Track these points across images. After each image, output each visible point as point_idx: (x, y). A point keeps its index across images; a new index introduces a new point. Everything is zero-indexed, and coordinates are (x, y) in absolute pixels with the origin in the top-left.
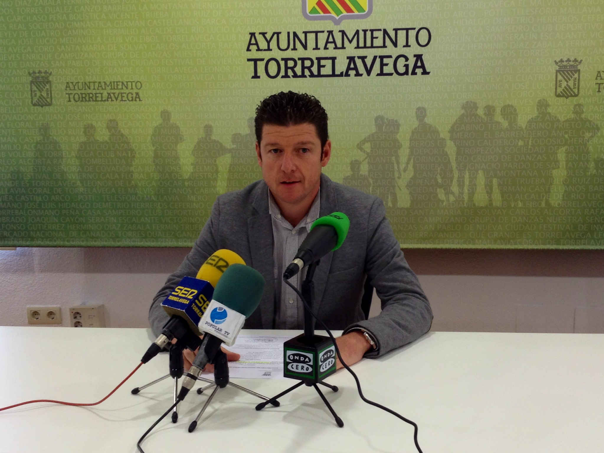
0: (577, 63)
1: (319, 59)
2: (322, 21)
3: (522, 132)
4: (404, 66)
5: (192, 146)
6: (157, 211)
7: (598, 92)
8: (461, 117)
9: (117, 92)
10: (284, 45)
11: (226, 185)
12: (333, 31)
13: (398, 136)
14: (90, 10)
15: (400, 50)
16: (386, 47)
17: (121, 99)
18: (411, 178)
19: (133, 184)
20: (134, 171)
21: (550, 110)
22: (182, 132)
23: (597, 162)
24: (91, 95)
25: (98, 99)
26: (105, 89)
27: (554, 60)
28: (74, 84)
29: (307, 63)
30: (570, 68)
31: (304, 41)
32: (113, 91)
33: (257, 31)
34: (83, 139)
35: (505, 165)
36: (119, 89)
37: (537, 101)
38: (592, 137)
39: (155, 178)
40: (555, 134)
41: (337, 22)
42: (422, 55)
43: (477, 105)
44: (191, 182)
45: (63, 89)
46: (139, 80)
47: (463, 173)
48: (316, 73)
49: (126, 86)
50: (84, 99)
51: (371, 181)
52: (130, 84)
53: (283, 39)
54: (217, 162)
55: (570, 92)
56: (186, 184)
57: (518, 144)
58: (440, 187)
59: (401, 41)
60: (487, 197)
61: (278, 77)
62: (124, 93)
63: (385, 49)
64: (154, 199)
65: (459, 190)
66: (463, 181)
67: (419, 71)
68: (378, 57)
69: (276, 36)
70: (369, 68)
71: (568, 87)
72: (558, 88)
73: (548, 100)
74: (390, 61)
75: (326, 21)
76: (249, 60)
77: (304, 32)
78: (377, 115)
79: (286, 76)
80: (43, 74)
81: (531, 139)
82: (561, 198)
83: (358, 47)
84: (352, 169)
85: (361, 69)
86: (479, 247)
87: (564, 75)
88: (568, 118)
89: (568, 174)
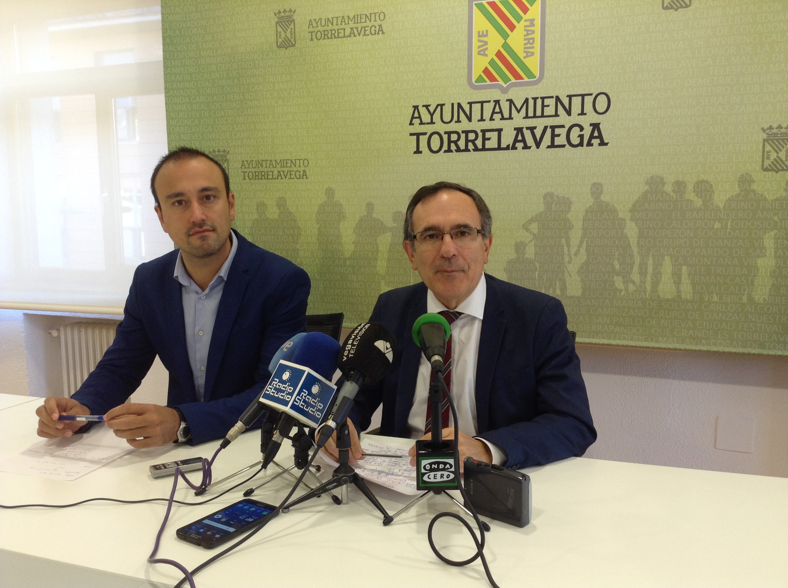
1: (484, 132)
2: (488, 90)
3: (719, 213)
4: (578, 137)
8: (645, 195)
9: (286, 170)
10: (447, 118)
11: (386, 265)
12: (499, 100)
13: (569, 216)
14: (264, 88)
15: (575, 119)
16: (558, 116)
17: (289, 177)
18: (583, 263)
20: (300, 249)
21: (754, 187)
22: (344, 210)
24: (263, 173)
25: (270, 177)
26: (276, 167)
27: (761, 127)
28: (249, 162)
29: (472, 136)
30: (781, 136)
31: (468, 113)
32: (282, 169)
33: (420, 104)
34: (256, 216)
35: (698, 250)
36: (288, 167)
37: (738, 177)
39: (319, 256)
41: (505, 91)
42: (600, 124)
43: (664, 180)
44: (352, 261)
45: (239, 167)
46: (306, 158)
47: (646, 259)
48: (480, 146)
49: (295, 164)
50: (257, 178)
51: (537, 265)
52: (298, 162)
53: (447, 111)
54: (378, 240)
56: (348, 262)
57: (713, 227)
58: (618, 275)
59: (576, 108)
60: (674, 287)
61: (441, 152)
62: (292, 171)
63: (556, 118)
64: (317, 277)
65: (640, 279)
66: (646, 269)
67: (596, 142)
68: (549, 127)
69: (439, 108)
70: (538, 140)
71: (778, 160)
72: (765, 160)
73: (752, 174)
74: (562, 132)
75: (492, 90)
76: (411, 134)
77: (468, 103)
78: (546, 192)
79: (449, 150)
80: (222, 152)
81: (730, 221)
82: (767, 293)
83: (527, 117)
84: (517, 251)
85: (530, 141)
86: (663, 346)
87: (773, 145)
88: (778, 196)
89: (777, 264)
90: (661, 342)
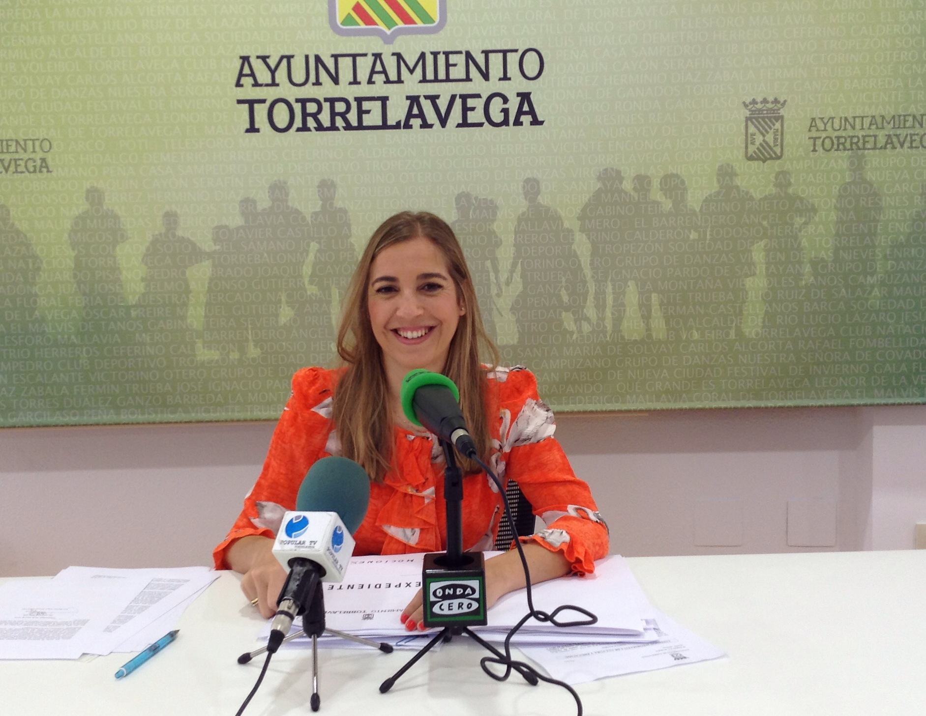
0: (779, 105)
1: (359, 100)
2: (362, 38)
3: (694, 218)
4: (501, 112)
5: (143, 249)
6: (80, 362)
7: (813, 151)
8: (597, 194)
9: (7, 157)
10: (300, 77)
11: (204, 314)
12: (381, 54)
13: (495, 226)
15: (494, 85)
16: (471, 80)
17: (14, 170)
18: (518, 296)
19: (36, 315)
20: (39, 293)
21: (738, 181)
23: (814, 263)
27: (743, 101)
29: (340, 107)
30: (767, 113)
31: (333, 71)
33: (252, 54)
35: (670, 271)
36: (10, 153)
37: (717, 167)
38: (806, 223)
39: (77, 305)
40: (747, 221)
41: (388, 40)
42: (529, 94)
43: (622, 174)
44: (141, 311)
46: (47, 138)
47: (604, 285)
48: (354, 123)
49: (23, 146)
52: (30, 143)
53: (298, 67)
54: (187, 275)
55: (769, 154)
56: (133, 313)
57: (688, 237)
58: (567, 310)
59: (496, 70)
60: (642, 324)
61: (291, 130)
62: (19, 159)
63: (470, 83)
64: (75, 341)
65: (597, 314)
66: (604, 301)
67: (526, 119)
68: (458, 97)
69: (285, 61)
70: (443, 115)
71: (765, 145)
72: (750, 146)
73: (734, 164)
74: (479, 104)
75: (369, 37)
76: (240, 102)
77: (333, 56)
78: (460, 192)
79: (304, 128)
81: (709, 229)
82: (760, 324)
83: (424, 80)
85: (431, 116)
86: (632, 407)
87: (759, 126)
88: (767, 194)
89: (770, 284)
90: (629, 402)
